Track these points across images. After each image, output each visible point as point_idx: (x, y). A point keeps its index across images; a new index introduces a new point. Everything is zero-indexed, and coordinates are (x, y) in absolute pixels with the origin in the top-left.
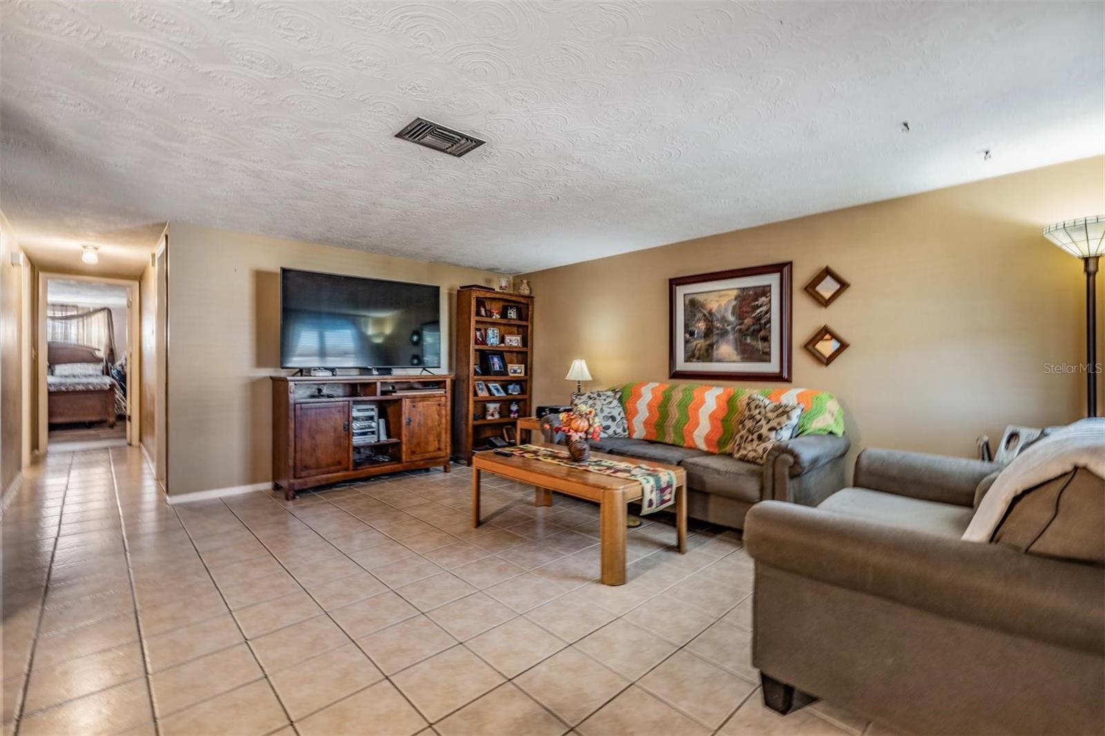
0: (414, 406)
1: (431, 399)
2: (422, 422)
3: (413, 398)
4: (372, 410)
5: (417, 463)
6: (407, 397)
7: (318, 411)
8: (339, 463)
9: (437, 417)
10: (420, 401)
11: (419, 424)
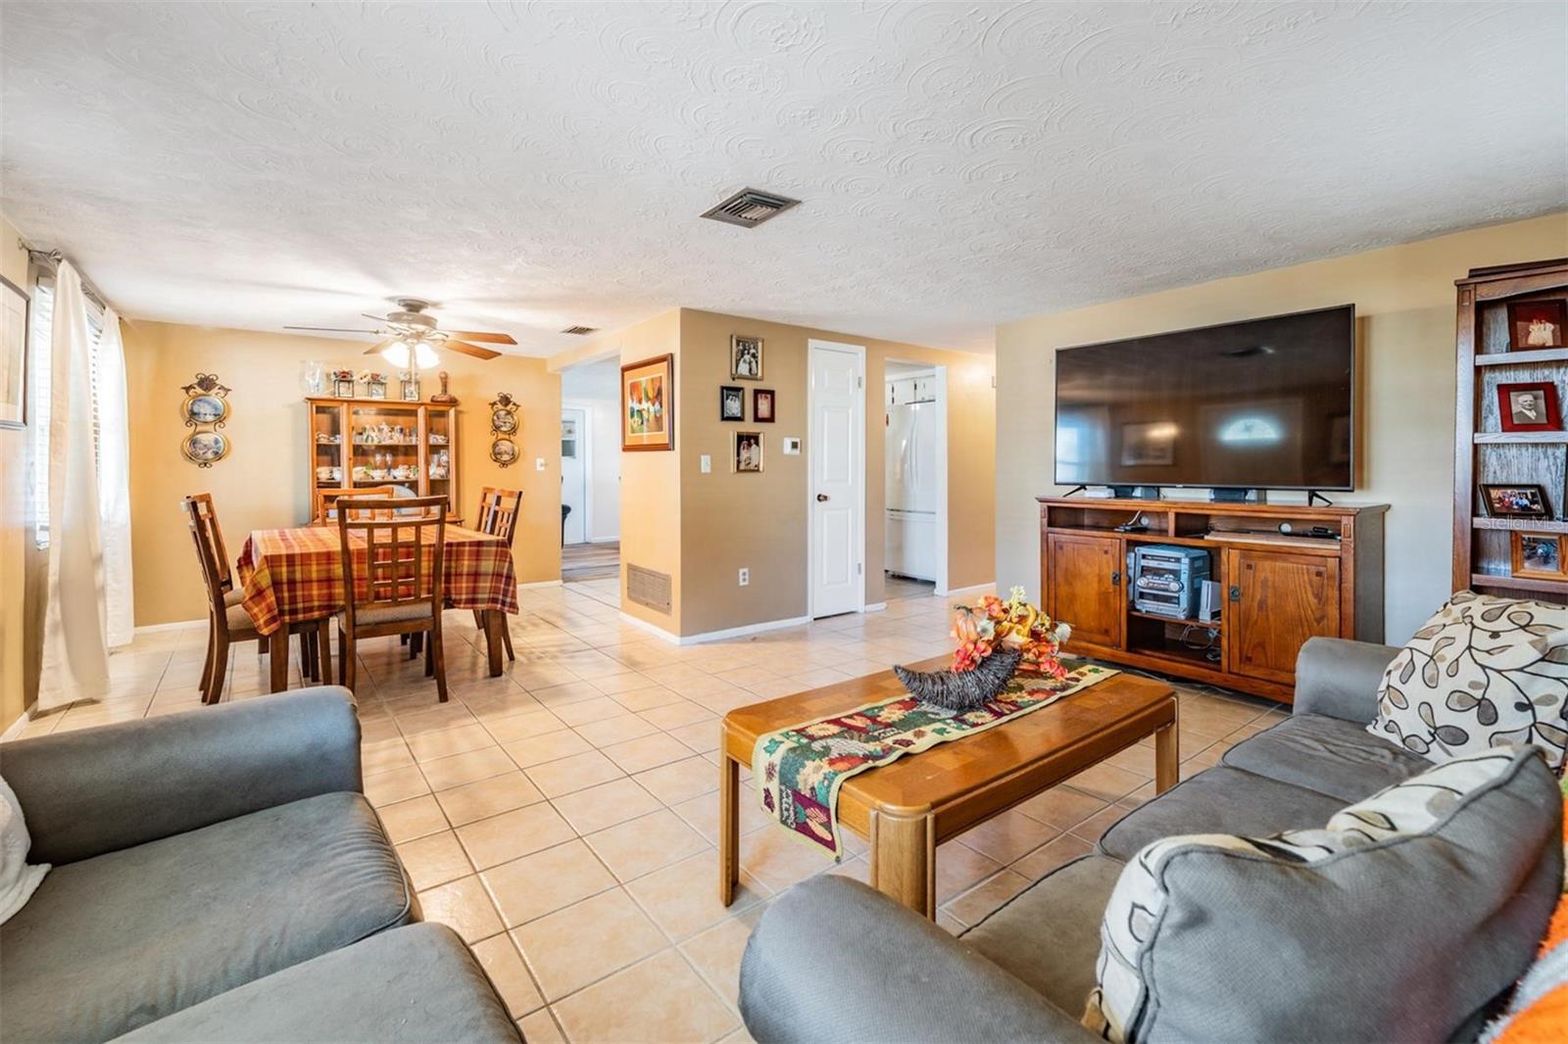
0: (1249, 567)
1: (1292, 558)
2: (1270, 602)
3: (1247, 551)
4: (1178, 560)
5: (1256, 683)
6: (1231, 546)
7: (1076, 546)
8: (1106, 632)
9: (1313, 601)
10: (1266, 558)
11: (1262, 605)
